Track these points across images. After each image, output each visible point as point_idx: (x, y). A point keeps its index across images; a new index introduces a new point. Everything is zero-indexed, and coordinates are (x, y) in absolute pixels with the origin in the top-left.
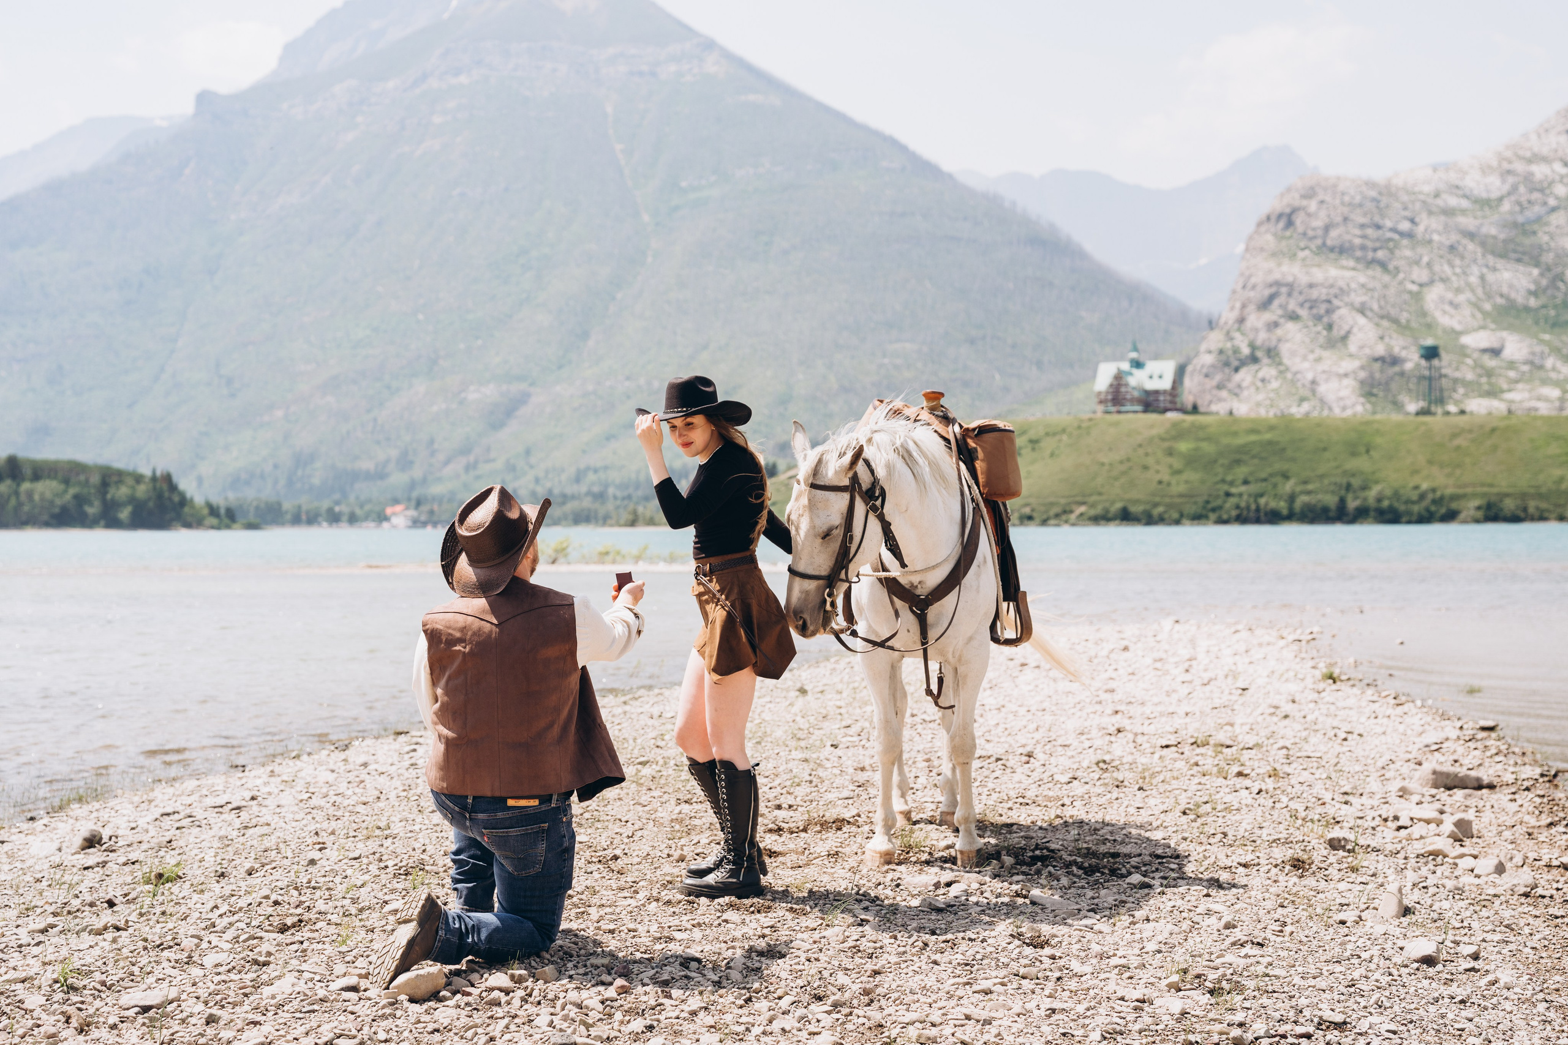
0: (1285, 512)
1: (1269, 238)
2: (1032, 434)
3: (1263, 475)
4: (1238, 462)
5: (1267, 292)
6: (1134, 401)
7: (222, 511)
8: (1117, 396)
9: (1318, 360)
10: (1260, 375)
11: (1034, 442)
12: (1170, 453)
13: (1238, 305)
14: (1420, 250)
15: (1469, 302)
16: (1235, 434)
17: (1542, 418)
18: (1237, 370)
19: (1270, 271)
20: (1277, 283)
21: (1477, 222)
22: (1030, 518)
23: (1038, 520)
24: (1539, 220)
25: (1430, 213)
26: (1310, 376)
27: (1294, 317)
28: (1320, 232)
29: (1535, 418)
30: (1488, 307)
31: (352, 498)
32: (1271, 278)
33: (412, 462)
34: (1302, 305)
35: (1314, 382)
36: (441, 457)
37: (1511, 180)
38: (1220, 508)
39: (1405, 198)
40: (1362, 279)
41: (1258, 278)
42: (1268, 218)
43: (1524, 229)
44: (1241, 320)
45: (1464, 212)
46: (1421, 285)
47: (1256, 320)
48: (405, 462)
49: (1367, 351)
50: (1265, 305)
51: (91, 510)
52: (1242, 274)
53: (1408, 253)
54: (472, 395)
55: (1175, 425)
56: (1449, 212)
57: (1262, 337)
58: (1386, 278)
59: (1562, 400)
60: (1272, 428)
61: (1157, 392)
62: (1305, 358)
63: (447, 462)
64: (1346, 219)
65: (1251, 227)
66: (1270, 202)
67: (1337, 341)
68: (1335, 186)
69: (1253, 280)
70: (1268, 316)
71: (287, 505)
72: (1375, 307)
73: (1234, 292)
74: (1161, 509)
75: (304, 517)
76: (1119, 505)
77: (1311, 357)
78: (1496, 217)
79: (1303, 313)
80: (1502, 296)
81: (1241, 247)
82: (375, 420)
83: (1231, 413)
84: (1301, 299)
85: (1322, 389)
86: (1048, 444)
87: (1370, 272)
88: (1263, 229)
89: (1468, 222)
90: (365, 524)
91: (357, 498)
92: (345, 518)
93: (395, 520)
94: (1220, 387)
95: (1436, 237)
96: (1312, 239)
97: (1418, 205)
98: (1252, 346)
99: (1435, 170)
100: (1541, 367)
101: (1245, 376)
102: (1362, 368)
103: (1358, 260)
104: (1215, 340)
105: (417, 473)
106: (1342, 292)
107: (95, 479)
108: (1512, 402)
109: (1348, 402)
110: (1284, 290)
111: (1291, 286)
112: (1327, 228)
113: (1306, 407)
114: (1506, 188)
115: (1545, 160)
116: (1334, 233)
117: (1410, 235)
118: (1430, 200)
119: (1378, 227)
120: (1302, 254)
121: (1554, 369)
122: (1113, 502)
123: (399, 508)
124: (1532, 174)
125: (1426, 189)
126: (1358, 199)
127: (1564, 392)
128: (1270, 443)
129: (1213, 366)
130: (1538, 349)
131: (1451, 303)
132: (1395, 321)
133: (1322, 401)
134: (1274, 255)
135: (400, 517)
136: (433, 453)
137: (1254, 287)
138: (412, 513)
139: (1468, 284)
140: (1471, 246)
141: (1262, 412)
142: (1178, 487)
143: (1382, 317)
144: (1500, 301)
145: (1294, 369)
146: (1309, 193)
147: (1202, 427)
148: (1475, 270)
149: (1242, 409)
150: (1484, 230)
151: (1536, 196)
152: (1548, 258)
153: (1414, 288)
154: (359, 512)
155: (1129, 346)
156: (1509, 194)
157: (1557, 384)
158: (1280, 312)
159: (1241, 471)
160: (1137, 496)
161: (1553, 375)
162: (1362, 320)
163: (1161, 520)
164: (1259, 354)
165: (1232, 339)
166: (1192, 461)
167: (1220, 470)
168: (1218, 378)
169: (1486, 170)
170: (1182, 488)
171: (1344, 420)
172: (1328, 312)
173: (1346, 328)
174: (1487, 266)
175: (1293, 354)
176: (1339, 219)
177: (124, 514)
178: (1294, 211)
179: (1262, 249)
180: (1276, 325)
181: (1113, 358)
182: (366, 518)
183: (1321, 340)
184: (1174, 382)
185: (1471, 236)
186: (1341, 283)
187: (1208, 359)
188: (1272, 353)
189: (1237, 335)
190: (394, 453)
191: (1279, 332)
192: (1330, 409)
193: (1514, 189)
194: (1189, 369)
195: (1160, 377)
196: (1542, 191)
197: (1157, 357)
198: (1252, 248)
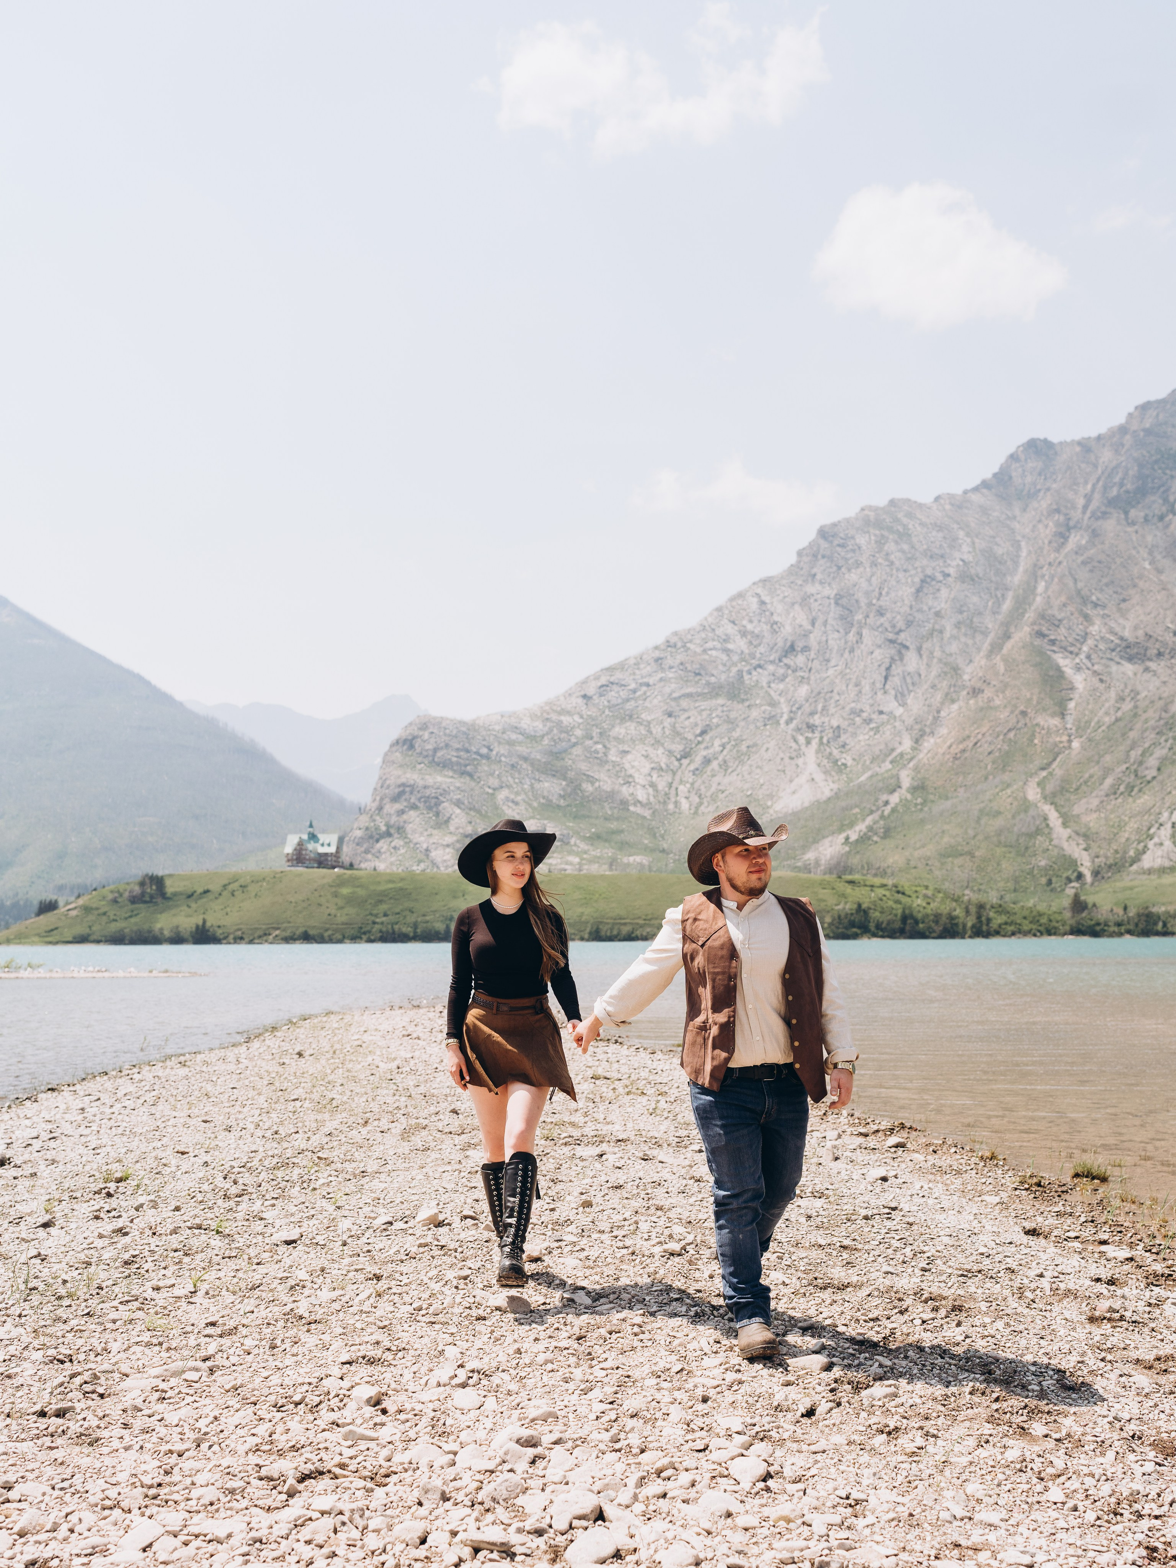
0: (411, 934)
1: (398, 754)
2: (242, 882)
3: (397, 910)
4: (381, 901)
5: (397, 791)
6: (310, 860)
8: (299, 857)
9: (431, 835)
10: (393, 844)
11: (243, 887)
12: (336, 895)
13: (378, 798)
14: (493, 767)
15: (524, 800)
16: (379, 883)
17: (569, 875)
18: (377, 841)
19: (399, 777)
20: (403, 785)
21: (528, 751)
22: (242, 938)
23: (247, 940)
24: (565, 751)
25: (500, 743)
26: (425, 846)
27: (414, 807)
28: (430, 753)
29: (567, 876)
30: (535, 804)
32: (400, 781)
34: (419, 799)
35: (427, 850)
37: (548, 724)
38: (369, 932)
39: (484, 733)
40: (458, 785)
41: (391, 781)
42: (397, 742)
43: (557, 755)
44: (380, 808)
45: (520, 743)
46: (494, 789)
47: (391, 808)
49: (461, 831)
50: (395, 799)
52: (381, 778)
53: (486, 768)
55: (339, 876)
56: (511, 743)
57: (394, 819)
58: (473, 784)
59: (580, 864)
60: (402, 879)
61: (326, 854)
62: (421, 833)
64: (447, 746)
65: (386, 748)
66: (396, 732)
67: (442, 823)
68: (440, 723)
69: (388, 782)
70: (398, 806)
72: (466, 802)
73: (375, 789)
74: (330, 932)
76: (301, 930)
77: (426, 833)
78: (540, 747)
79: (421, 805)
80: (544, 798)
81: (379, 761)
83: (375, 869)
84: (419, 795)
85: (433, 854)
86: (252, 889)
87: (462, 780)
88: (394, 749)
89: (522, 750)
94: (367, 852)
95: (503, 759)
96: (427, 756)
97: (492, 738)
98: (388, 826)
99: (502, 716)
100: (568, 843)
101: (383, 845)
102: (458, 841)
103: (455, 771)
104: (364, 820)
106: (445, 792)
108: (551, 864)
109: (449, 863)
110: (408, 789)
111: (412, 786)
112: (435, 750)
113: (422, 866)
114: (546, 729)
115: (569, 713)
116: (439, 754)
117: (487, 757)
118: (500, 735)
119: (468, 751)
120: (419, 767)
121: (575, 845)
122: (298, 927)
124: (561, 722)
125: (497, 728)
126: (454, 732)
127: (582, 859)
128: (401, 889)
129: (362, 838)
130: (565, 832)
131: (513, 802)
132: (478, 812)
133: (434, 864)
134: (401, 766)
137: (388, 787)
139: (523, 789)
140: (525, 766)
141: (395, 869)
142: (341, 917)
143: (470, 809)
144: (542, 801)
145: (415, 841)
146: (424, 727)
147: (357, 878)
148: (528, 781)
149: (382, 866)
150: (532, 756)
151: (563, 735)
152: (571, 774)
153: (490, 791)
155: (308, 823)
156: (547, 734)
157: (577, 854)
158: (405, 804)
159: (384, 907)
160: (314, 924)
161: (575, 848)
162: (458, 811)
163: (331, 941)
164: (392, 831)
165: (374, 821)
166: (350, 900)
167: (369, 907)
168: (365, 846)
169: (533, 717)
170: (344, 919)
171: (448, 874)
172: (437, 805)
173: (448, 815)
174: (534, 779)
175: (414, 831)
176: (442, 745)
178: (415, 738)
179: (393, 762)
180: (402, 812)
181: (296, 833)
183: (432, 823)
184: (338, 848)
185: (525, 759)
186: (444, 786)
187: (359, 833)
188: (400, 830)
189: (378, 818)
191: (405, 817)
192: (438, 867)
193: (551, 730)
194: (347, 839)
195: (329, 845)
196: (567, 732)
197: (324, 831)
198: (387, 761)
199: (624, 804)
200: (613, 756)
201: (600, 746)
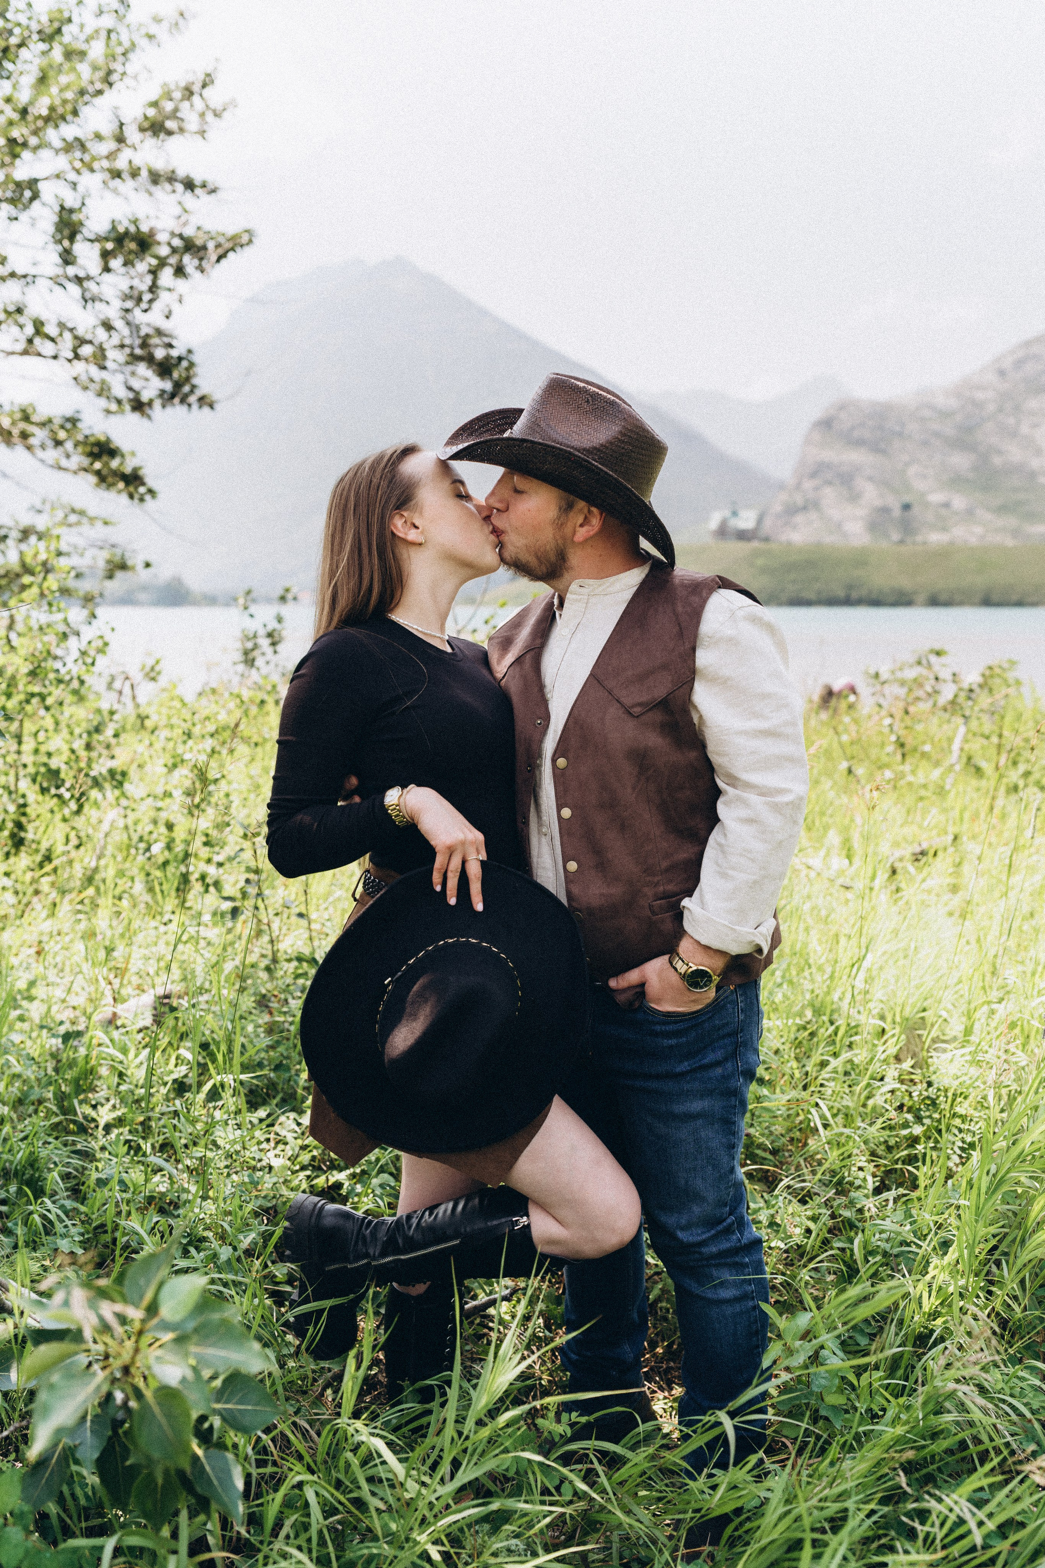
0: (816, 600)
1: (817, 434)
3: (805, 579)
4: (790, 571)
5: (815, 468)
6: (733, 535)
8: (723, 532)
9: (843, 509)
10: (809, 517)
13: (798, 475)
14: (906, 443)
15: (934, 474)
16: (792, 554)
17: (972, 545)
18: (795, 514)
19: (818, 456)
20: (821, 463)
21: (941, 426)
24: (977, 425)
25: (913, 420)
26: (838, 519)
28: (847, 432)
29: (968, 546)
30: (945, 478)
32: (818, 460)
34: (835, 476)
35: (840, 522)
37: (963, 400)
39: (899, 411)
40: (871, 461)
41: (810, 460)
42: (818, 423)
43: (968, 431)
44: (799, 485)
45: (933, 420)
46: (906, 464)
47: (808, 485)
49: (872, 504)
52: (801, 457)
53: (899, 444)
55: (757, 548)
56: (925, 420)
57: (811, 495)
58: (886, 460)
59: (984, 535)
60: (813, 550)
61: (747, 529)
62: (835, 508)
64: (863, 424)
65: (808, 429)
66: (817, 413)
68: (858, 404)
69: (807, 461)
70: (815, 482)
72: (878, 477)
73: (796, 468)
77: (840, 507)
78: (952, 423)
79: (836, 481)
80: (953, 471)
81: (802, 440)
83: (790, 541)
84: (835, 472)
85: (845, 526)
87: (876, 456)
88: (815, 429)
89: (935, 426)
94: (784, 525)
95: (916, 435)
96: (843, 435)
97: (906, 416)
98: (805, 500)
99: (918, 394)
100: (974, 514)
102: (869, 514)
103: (869, 448)
106: (860, 468)
108: (954, 535)
109: (859, 535)
110: (825, 467)
111: (829, 464)
112: (852, 429)
113: (835, 537)
114: (960, 405)
115: (984, 389)
116: (856, 432)
118: (914, 413)
119: (882, 429)
120: (836, 446)
121: (981, 516)
124: (975, 397)
125: (912, 406)
126: (870, 411)
127: (987, 531)
129: (782, 512)
130: (973, 503)
131: (923, 475)
132: (889, 486)
133: (844, 534)
134: (820, 445)
137: (808, 465)
139: (934, 464)
140: (936, 441)
141: (809, 541)
143: (883, 484)
144: (952, 474)
145: (829, 514)
147: (772, 550)
148: (939, 456)
149: (797, 539)
150: (945, 431)
151: (976, 411)
152: (982, 448)
153: (902, 466)
155: (732, 501)
156: (961, 409)
157: (982, 525)
158: (822, 480)
159: (792, 576)
161: (980, 519)
162: (870, 485)
164: (809, 505)
165: (793, 496)
166: (765, 570)
167: (780, 576)
168: (784, 519)
169: (948, 393)
171: (858, 546)
172: (851, 480)
173: (861, 490)
174: (946, 454)
175: (829, 505)
176: (859, 424)
178: (834, 418)
179: (813, 442)
180: (818, 488)
181: (721, 510)
183: (846, 497)
184: (757, 524)
186: (860, 463)
187: (778, 508)
188: (817, 505)
189: (797, 493)
191: (821, 492)
192: (849, 539)
193: (964, 406)
194: (767, 515)
195: (749, 521)
196: (981, 407)
197: (747, 509)
198: (808, 441)
199: (1033, 475)
200: (1025, 429)
201: (1011, 421)
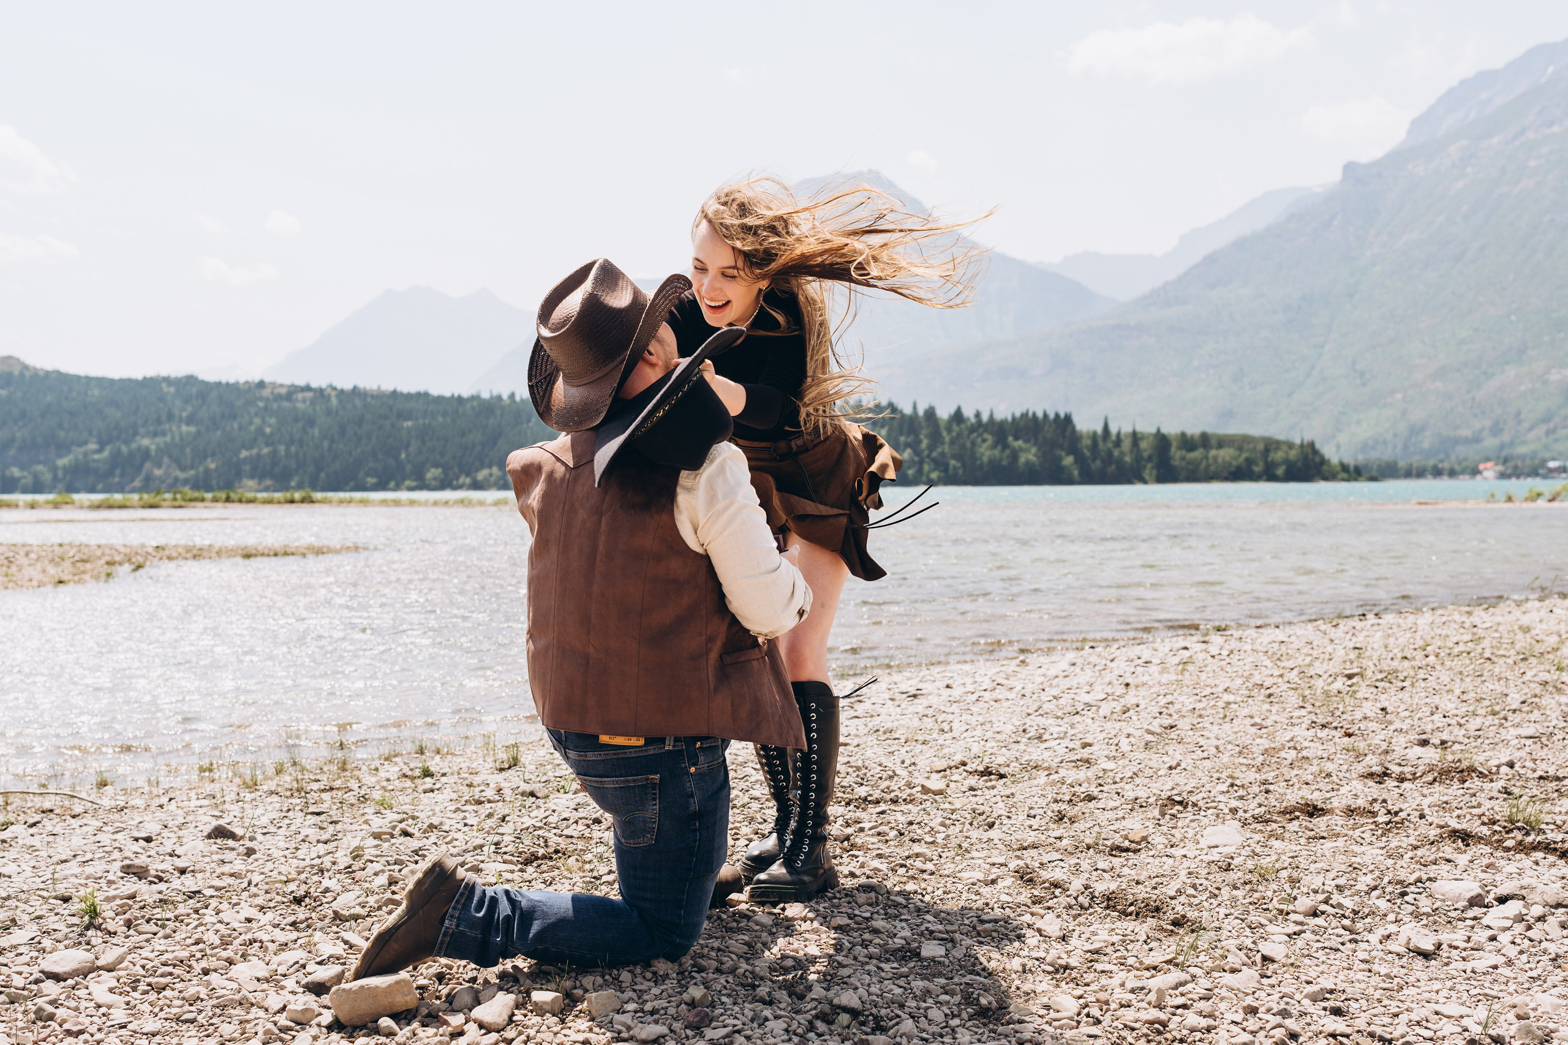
7: (1352, 468)
31: (1453, 458)
33: (1502, 430)
36: (1526, 425)
48: (1496, 430)
51: (1258, 469)
54: (1554, 376)
63: (1531, 429)
71: (1402, 464)
75: (1414, 472)
82: (1473, 399)
90: (1461, 477)
91: (1457, 457)
92: (1446, 472)
93: (1486, 474)
105: (1506, 437)
107: (1261, 447)
123: (1489, 464)
135: (1490, 471)
136: (1519, 422)
138: (1500, 468)
154: (1457, 468)
177: (1280, 471)
182: (1463, 472)
190: (1488, 423)
